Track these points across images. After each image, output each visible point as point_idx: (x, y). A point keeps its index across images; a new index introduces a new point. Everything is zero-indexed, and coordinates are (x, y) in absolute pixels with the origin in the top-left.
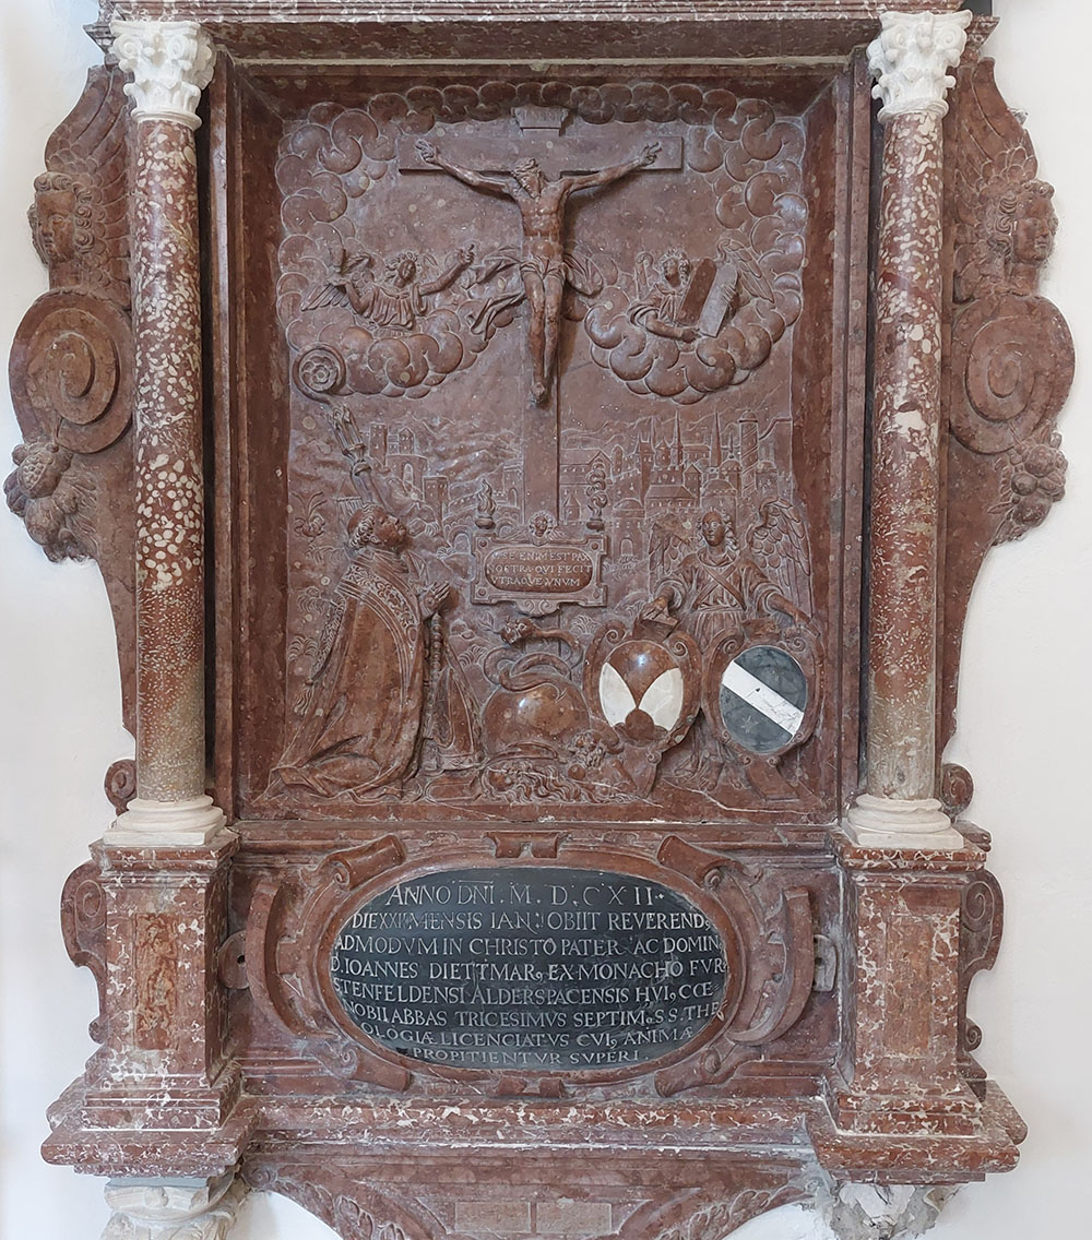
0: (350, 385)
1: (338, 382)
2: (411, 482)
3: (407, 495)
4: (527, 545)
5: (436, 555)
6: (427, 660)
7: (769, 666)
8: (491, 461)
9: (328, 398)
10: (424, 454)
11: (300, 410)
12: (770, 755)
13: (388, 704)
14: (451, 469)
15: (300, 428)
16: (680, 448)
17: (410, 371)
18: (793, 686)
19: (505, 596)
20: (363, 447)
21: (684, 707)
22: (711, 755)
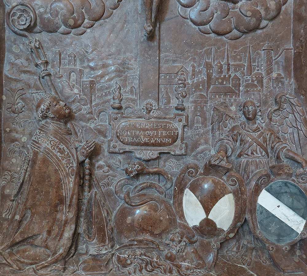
0: (40, 27)
1: (32, 24)
2: (74, 83)
3: (72, 90)
4: (141, 119)
5: (89, 124)
6: (81, 187)
7: (286, 192)
8: (120, 71)
9: (27, 34)
10: (82, 67)
11: (11, 41)
12: (285, 245)
13: (56, 215)
14: (98, 76)
15: (11, 52)
16: (229, 65)
17: (74, 19)
18: (301, 204)
19: (128, 148)
20: (47, 63)
21: (235, 217)
22: (248, 243)
